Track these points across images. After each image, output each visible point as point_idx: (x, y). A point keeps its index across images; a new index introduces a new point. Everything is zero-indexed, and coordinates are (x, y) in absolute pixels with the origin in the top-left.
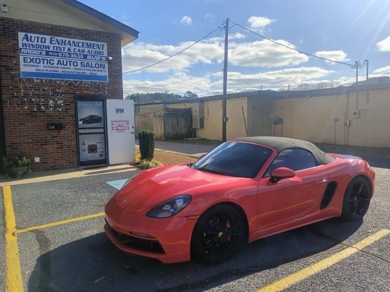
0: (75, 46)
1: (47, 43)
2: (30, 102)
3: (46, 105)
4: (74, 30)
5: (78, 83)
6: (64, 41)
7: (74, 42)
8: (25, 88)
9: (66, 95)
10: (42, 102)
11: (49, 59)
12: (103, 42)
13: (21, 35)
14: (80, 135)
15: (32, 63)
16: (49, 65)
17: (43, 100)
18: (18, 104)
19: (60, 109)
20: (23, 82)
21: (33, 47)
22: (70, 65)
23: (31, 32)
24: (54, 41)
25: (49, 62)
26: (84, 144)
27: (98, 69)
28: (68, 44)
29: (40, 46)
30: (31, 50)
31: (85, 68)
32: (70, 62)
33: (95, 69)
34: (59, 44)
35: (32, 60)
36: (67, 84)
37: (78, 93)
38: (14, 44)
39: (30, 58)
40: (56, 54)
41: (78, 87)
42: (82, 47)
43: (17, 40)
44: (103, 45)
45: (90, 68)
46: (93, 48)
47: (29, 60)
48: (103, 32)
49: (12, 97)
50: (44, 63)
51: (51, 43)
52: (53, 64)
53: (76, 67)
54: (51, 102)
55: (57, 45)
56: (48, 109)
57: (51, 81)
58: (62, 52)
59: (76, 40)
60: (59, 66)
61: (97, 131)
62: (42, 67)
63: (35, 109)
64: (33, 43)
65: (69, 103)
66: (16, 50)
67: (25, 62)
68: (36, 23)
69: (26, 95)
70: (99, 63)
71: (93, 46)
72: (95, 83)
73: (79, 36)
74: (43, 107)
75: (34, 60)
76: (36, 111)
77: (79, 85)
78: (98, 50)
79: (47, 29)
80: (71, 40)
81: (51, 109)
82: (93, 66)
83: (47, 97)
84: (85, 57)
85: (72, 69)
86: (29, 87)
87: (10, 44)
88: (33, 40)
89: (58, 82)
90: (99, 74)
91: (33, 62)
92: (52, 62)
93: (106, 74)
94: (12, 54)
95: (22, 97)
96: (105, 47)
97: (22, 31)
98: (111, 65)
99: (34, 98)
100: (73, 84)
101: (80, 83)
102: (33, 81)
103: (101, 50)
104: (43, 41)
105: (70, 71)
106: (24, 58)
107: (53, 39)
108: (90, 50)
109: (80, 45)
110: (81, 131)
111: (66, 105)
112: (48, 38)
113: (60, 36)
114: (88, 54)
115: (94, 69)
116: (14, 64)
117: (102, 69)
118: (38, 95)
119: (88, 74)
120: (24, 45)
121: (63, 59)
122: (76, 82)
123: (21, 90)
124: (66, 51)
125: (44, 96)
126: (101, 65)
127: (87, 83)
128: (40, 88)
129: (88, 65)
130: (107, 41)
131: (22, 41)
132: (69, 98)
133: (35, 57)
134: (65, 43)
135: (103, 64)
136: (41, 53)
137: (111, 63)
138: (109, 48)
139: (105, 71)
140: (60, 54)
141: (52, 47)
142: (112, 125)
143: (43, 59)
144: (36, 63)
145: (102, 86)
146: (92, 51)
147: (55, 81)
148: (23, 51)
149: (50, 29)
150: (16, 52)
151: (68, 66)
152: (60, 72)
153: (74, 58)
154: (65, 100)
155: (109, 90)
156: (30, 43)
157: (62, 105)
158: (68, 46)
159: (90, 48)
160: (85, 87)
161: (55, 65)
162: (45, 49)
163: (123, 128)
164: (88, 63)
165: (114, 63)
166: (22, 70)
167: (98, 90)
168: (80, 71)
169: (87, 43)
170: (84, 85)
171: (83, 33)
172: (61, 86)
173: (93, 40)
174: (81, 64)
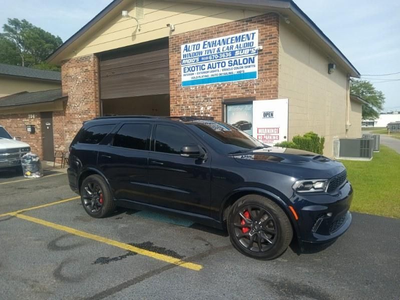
0: (224, 44)
1: (201, 49)
2: (187, 109)
5: (226, 85)
6: (214, 42)
7: (223, 40)
8: (184, 97)
9: (214, 100)
10: (196, 109)
11: (201, 65)
12: (255, 29)
13: (183, 47)
15: (189, 72)
16: (201, 71)
17: (196, 107)
18: (179, 112)
20: (183, 92)
21: (190, 56)
22: (219, 67)
23: (190, 42)
24: (206, 45)
25: (201, 68)
27: (246, 65)
28: (218, 44)
29: (195, 54)
30: (189, 60)
31: (232, 67)
32: (219, 63)
33: (243, 65)
34: (210, 47)
35: (189, 69)
36: (216, 88)
37: (225, 97)
38: (178, 58)
40: (207, 58)
41: (226, 90)
42: (231, 43)
43: (180, 53)
44: (253, 34)
45: (237, 66)
46: (242, 41)
47: (187, 69)
48: (253, 17)
49: (176, 106)
50: (197, 70)
51: (204, 48)
52: (204, 69)
53: (224, 68)
54: (202, 108)
55: (209, 48)
57: (202, 87)
58: (212, 55)
59: (225, 38)
60: (210, 70)
62: (197, 75)
64: (191, 52)
65: (217, 108)
66: (180, 62)
67: (184, 72)
68: (194, 31)
69: (185, 103)
70: (248, 58)
71: (243, 38)
72: (243, 83)
73: (228, 31)
74: (196, 114)
75: (191, 69)
77: (226, 87)
78: (250, 41)
79: (202, 34)
80: (221, 39)
81: (202, 115)
82: (241, 62)
83: (199, 104)
84: (233, 54)
85: (220, 71)
86: (188, 96)
87: (176, 58)
88: (190, 50)
89: (208, 87)
90: (247, 70)
92: (203, 67)
93: (255, 69)
94: (177, 67)
95: (182, 105)
96: (256, 36)
97: (184, 43)
98: (261, 57)
99: (190, 105)
100: (221, 88)
101: (228, 85)
102: (190, 89)
103: (251, 41)
104: (198, 48)
105: (219, 73)
106: (184, 68)
107: (206, 43)
108: (238, 43)
109: (229, 41)
111: (214, 111)
112: (201, 43)
113: (212, 37)
114: (237, 49)
115: (241, 66)
116: (179, 76)
117: (251, 64)
118: (193, 102)
119: (236, 73)
120: (185, 56)
121: (213, 62)
122: (224, 85)
123: (181, 99)
124: (216, 52)
125: (197, 102)
126: (250, 59)
127: (235, 84)
128: (194, 95)
129: (236, 63)
130: (258, 27)
131: (183, 52)
132: (217, 103)
133: (191, 66)
134: (215, 44)
135: (252, 57)
136: (196, 60)
137: (263, 54)
138: (262, 35)
139: (254, 66)
140: (210, 58)
141: (204, 52)
142: (258, 133)
143: (197, 66)
144: (192, 71)
145: (250, 85)
146: (240, 45)
147: (206, 87)
148: (184, 61)
149: (204, 33)
150: (179, 64)
151: (217, 68)
152: (210, 77)
153: (222, 58)
154: (214, 106)
155: (258, 89)
156: (188, 52)
157: (211, 110)
158: (218, 46)
159: (239, 41)
160: (232, 89)
161: (206, 70)
162: (198, 56)
163: (271, 137)
164: (236, 61)
165: (266, 53)
166: (182, 81)
167: (246, 91)
168: (228, 72)
169: (236, 37)
170: (232, 86)
171: (233, 27)
172: (211, 91)
173: (243, 31)
174: (229, 63)
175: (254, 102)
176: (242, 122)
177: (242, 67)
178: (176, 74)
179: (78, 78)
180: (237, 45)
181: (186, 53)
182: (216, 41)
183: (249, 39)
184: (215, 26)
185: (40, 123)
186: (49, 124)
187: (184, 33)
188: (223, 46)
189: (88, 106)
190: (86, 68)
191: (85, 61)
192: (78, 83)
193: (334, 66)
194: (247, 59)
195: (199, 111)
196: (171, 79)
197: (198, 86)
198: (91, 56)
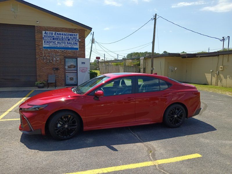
1: (54, 35)
2: (46, 59)
3: (53, 60)
4: (65, 29)
8: (45, 53)
9: (60, 56)
12: (77, 33)
13: (44, 32)
14: (66, 73)
16: (54, 44)
17: (51, 58)
18: (42, 60)
19: (58, 62)
20: (44, 51)
23: (48, 31)
25: (54, 42)
26: (68, 77)
27: (74, 45)
29: (51, 36)
30: (47, 38)
31: (68, 45)
32: (63, 42)
34: (58, 35)
35: (47, 42)
36: (61, 52)
37: (65, 55)
40: (57, 39)
41: (66, 53)
43: (42, 34)
47: (46, 42)
48: (77, 29)
49: (40, 57)
50: (52, 43)
51: (55, 35)
52: (56, 43)
53: (65, 44)
54: (55, 59)
57: (54, 50)
59: (65, 33)
60: (58, 44)
61: (73, 71)
62: (51, 45)
63: (48, 62)
64: (48, 35)
65: (62, 59)
66: (42, 38)
68: (49, 27)
69: (45, 56)
70: (75, 42)
71: (72, 35)
72: (73, 51)
73: (66, 31)
76: (48, 63)
79: (54, 29)
80: (63, 33)
81: (54, 62)
82: (72, 43)
84: (69, 40)
85: (63, 45)
87: (40, 36)
90: (75, 47)
92: (55, 42)
93: (78, 47)
94: (40, 40)
96: (78, 35)
97: (44, 30)
98: (80, 43)
99: (48, 57)
100: (63, 52)
102: (48, 50)
103: (76, 37)
104: (52, 34)
107: (56, 33)
109: (67, 35)
110: (67, 71)
111: (60, 60)
112: (54, 33)
113: (59, 31)
115: (72, 45)
117: (76, 45)
118: (50, 56)
119: (70, 47)
121: (60, 41)
122: (65, 51)
123: (43, 54)
124: (61, 38)
125: (52, 56)
127: (70, 51)
128: (50, 53)
129: (70, 43)
132: (62, 57)
133: (49, 41)
135: (76, 43)
136: (51, 39)
138: (80, 36)
140: (58, 39)
142: (80, 69)
144: (49, 43)
145: (76, 52)
146: (72, 37)
147: (56, 50)
148: (44, 38)
149: (55, 29)
151: (62, 44)
152: (58, 47)
153: (64, 40)
154: (60, 58)
155: (79, 54)
156: (47, 35)
158: (62, 36)
165: (82, 42)
166: (43, 46)
167: (74, 54)
169: (70, 34)
170: (68, 52)
171: (68, 30)
172: (59, 52)
173: (73, 32)
174: (67, 43)
175: (78, 58)
178: (40, 43)
180: (70, 37)
181: (45, 35)
182: (61, 33)
183: (75, 36)
187: (44, 26)
188: (64, 36)
196: (37, 45)
197: (52, 49)
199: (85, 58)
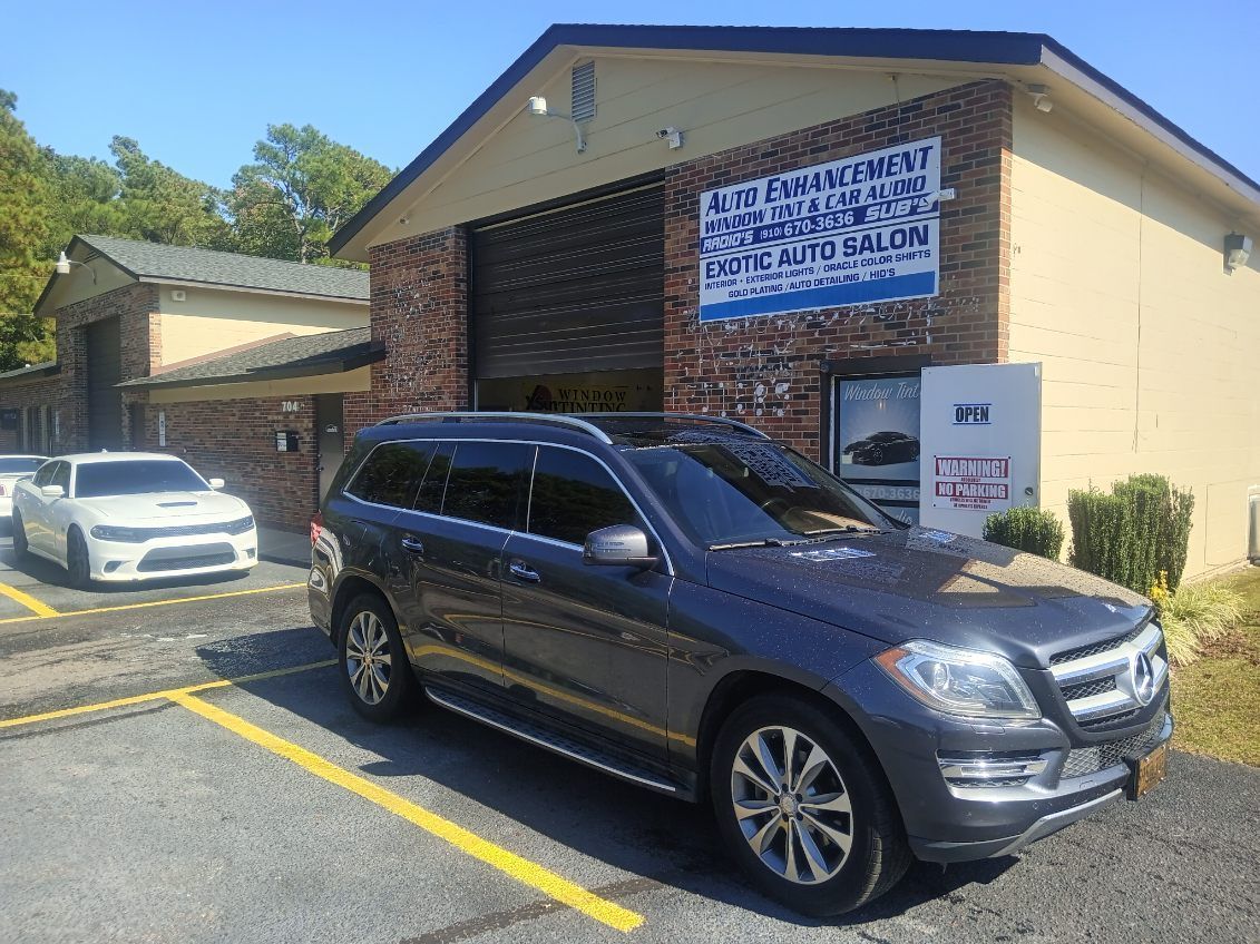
0: (832, 186)
1: (760, 205)
2: (715, 393)
3: (748, 401)
4: (834, 130)
5: (836, 316)
6: (801, 182)
7: (829, 173)
8: (707, 354)
9: (797, 363)
10: (741, 391)
11: (759, 252)
12: (930, 134)
13: (706, 199)
15: (723, 277)
16: (760, 272)
17: (741, 385)
18: (690, 401)
19: (780, 413)
20: (704, 337)
21: (728, 228)
22: (813, 259)
23: (728, 183)
24: (776, 189)
25: (759, 263)
27: (900, 251)
28: (812, 186)
29: (741, 219)
30: (723, 237)
31: (857, 257)
32: (813, 247)
33: (892, 252)
34: (787, 196)
35: (722, 268)
36: (803, 327)
37: (832, 354)
38: (691, 232)
39: (719, 262)
40: (778, 231)
41: (834, 332)
42: (855, 181)
43: (698, 216)
44: (925, 151)
45: (873, 256)
46: (889, 174)
47: (716, 267)
48: (932, 96)
49: (681, 381)
50: (747, 271)
51: (768, 200)
52: (770, 265)
53: (830, 262)
54: (760, 389)
55: (784, 202)
56: (751, 414)
57: (763, 322)
58: (792, 222)
59: (835, 166)
60: (786, 268)
61: (898, 494)
62: (747, 284)
63: (724, 414)
64: (729, 215)
65: (807, 389)
66: (697, 245)
67: (708, 277)
68: (738, 149)
69: (707, 374)
70: (906, 227)
71: (891, 164)
72: (890, 309)
73: (846, 143)
74: (740, 407)
75: (727, 267)
77: (836, 322)
78: (913, 175)
79: (763, 156)
80: (822, 169)
81: (759, 412)
82: (885, 242)
83: (751, 376)
84: (860, 215)
85: (817, 272)
86: (716, 349)
87: (685, 234)
88: (727, 207)
89: (780, 323)
90: (904, 269)
91: (726, 274)
92: (766, 260)
93: (931, 264)
94: (686, 262)
95: (701, 379)
96: (935, 157)
97: (710, 187)
98: (951, 223)
99: (723, 379)
100: (818, 325)
101: (841, 314)
102: (724, 328)
103: (917, 172)
104: (750, 202)
105: (812, 278)
106: (708, 265)
107: (775, 185)
108: (877, 182)
109: (849, 175)
111: (796, 397)
112: (762, 185)
113: (794, 166)
114: (871, 201)
115: (885, 254)
116: (691, 289)
117: (917, 247)
118: (733, 370)
119: (868, 278)
120: (710, 226)
121: (795, 245)
122: (829, 315)
123: (698, 358)
124: (805, 213)
125: (744, 370)
126: (914, 230)
127: (864, 314)
128: (736, 348)
129: (867, 242)
130: (941, 128)
131: (707, 216)
132: (806, 373)
133: (730, 257)
134: (804, 186)
135: (920, 226)
136: (743, 240)
137: (956, 213)
138: (952, 153)
139: (928, 254)
140: (788, 230)
141: (770, 213)
142: (938, 474)
143: (747, 258)
144: (733, 273)
145: (915, 316)
146: (883, 186)
147: (773, 322)
148: (707, 244)
149: (770, 155)
150: (693, 253)
151: (807, 263)
152: (786, 290)
153: (825, 229)
154: (796, 382)
155: (940, 330)
156: (722, 215)
157: (787, 397)
158: (813, 193)
159: (880, 176)
160: (855, 330)
161: (774, 269)
162: (751, 225)
163: (981, 490)
164: (867, 237)
165: (965, 212)
166: (704, 302)
167: (900, 334)
168: (841, 273)
169: (871, 163)
170: (855, 320)
171: (861, 131)
172: (788, 336)
173: (894, 141)
174: (846, 246)
175: (925, 371)
176: (886, 436)
177: (888, 259)
178: (685, 282)
179: (412, 298)
180: (873, 188)
181: (713, 216)
182: (806, 178)
183: (910, 168)
184: (805, 130)
185: (311, 425)
186: (334, 430)
187: (710, 156)
188: (828, 191)
189: (438, 379)
190: (433, 268)
191: (434, 247)
192: (414, 313)
193: (1247, 243)
194: (903, 232)
195: (751, 398)
196: (669, 299)
197: (748, 319)
198: (448, 232)
199: (992, 356)
